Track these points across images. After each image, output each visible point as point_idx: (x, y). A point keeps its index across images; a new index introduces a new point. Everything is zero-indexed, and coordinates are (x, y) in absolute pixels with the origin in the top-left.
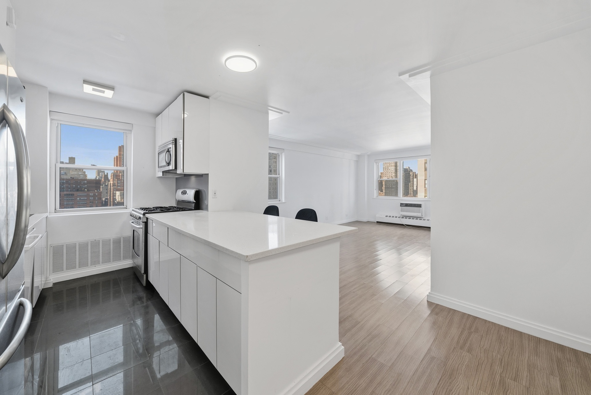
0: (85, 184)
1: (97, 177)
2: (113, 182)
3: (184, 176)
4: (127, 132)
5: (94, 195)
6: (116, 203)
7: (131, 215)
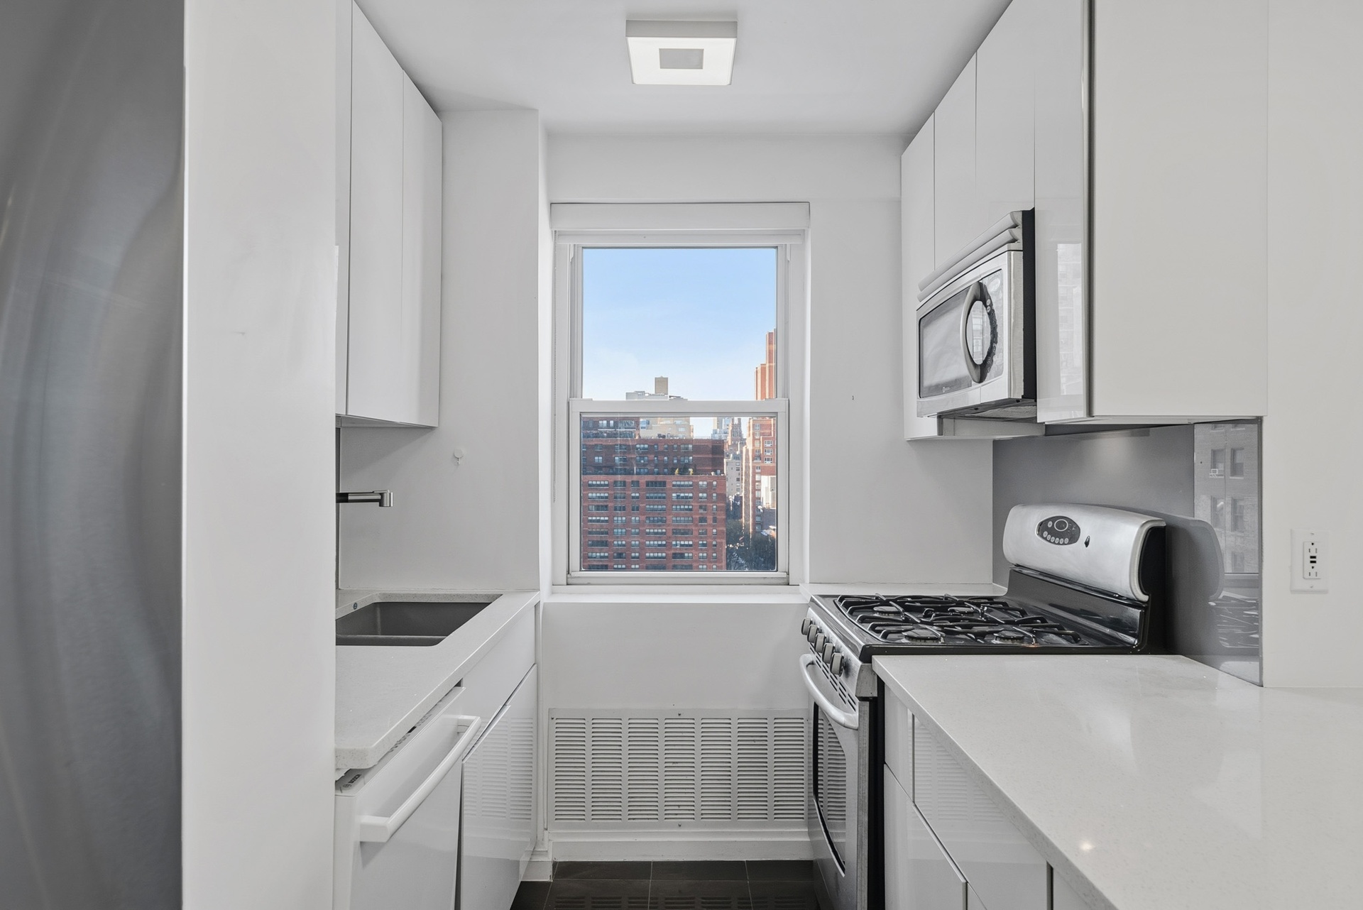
0: (687, 453)
1: (715, 432)
2: (754, 445)
3: (1046, 435)
4: (788, 244)
5: (710, 484)
6: (762, 511)
7: (808, 631)
